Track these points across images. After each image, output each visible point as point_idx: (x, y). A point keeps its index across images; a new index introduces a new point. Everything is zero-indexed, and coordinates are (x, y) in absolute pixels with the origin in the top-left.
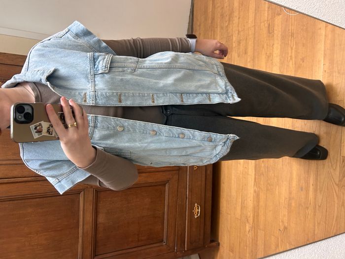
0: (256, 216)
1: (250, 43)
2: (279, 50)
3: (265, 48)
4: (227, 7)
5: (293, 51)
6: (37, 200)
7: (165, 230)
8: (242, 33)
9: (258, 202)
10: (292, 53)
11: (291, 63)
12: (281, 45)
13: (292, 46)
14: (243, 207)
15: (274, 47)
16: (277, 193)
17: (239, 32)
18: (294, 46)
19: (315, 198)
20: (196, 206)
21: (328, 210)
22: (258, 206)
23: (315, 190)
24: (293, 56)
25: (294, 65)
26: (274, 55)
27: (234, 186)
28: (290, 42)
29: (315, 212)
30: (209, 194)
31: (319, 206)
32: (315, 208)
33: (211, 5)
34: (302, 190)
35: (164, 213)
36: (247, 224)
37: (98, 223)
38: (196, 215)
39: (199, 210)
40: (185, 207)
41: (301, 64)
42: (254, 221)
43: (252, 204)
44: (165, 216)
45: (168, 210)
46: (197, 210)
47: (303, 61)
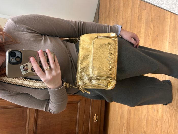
1: (129, 25)
2: (144, 30)
3: (137, 28)
4: (117, 5)
5: (152, 30)
7: (77, 129)
8: (124, 20)
9: (130, 115)
10: (151, 31)
11: (150, 37)
12: (145, 27)
13: (151, 28)
14: (122, 117)
16: (140, 111)
17: (123, 19)
18: (153, 28)
19: (162, 116)
21: (169, 124)
22: (130, 117)
23: (162, 112)
24: (152, 33)
25: (152, 39)
26: (141, 32)
28: (150, 25)
29: (162, 124)
30: (103, 109)
31: (164, 122)
33: (109, 4)
34: (155, 111)
35: (76, 119)
36: (123, 128)
37: (37, 124)
38: (95, 120)
39: (97, 118)
40: (89, 116)
41: (156, 38)
42: (127, 126)
43: (126, 116)
44: (77, 121)
45: (79, 117)
46: (96, 118)
47: (157, 37)
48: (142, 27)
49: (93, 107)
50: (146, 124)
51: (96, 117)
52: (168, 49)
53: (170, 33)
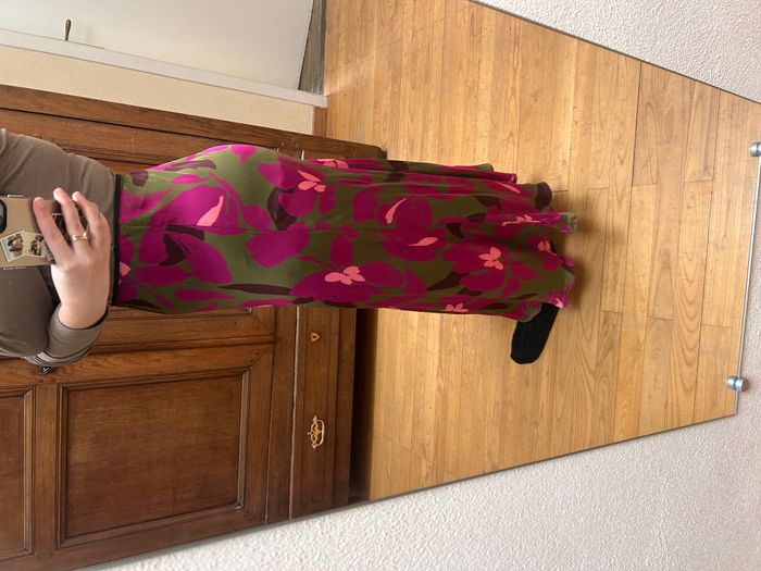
0: (441, 442)
1: (436, 57)
2: (490, 74)
3: (465, 69)
5: (518, 77)
7: (241, 477)
8: (420, 36)
9: (445, 411)
10: (514, 80)
11: (512, 104)
12: (494, 65)
13: (515, 65)
14: (416, 424)
15: (482, 69)
16: (480, 391)
17: (414, 31)
18: (520, 65)
19: (551, 403)
20: (315, 423)
21: (574, 428)
22: (445, 419)
23: (552, 385)
24: (517, 89)
25: (518, 110)
26: (482, 85)
27: (400, 377)
28: (511, 55)
29: (550, 433)
30: (347, 397)
31: (559, 420)
32: (550, 424)
34: (527, 385)
35: (237, 440)
36: (424, 461)
37: (71, 463)
38: (314, 442)
39: (323, 432)
40: (288, 425)
41: (532, 107)
42: (436, 454)
43: (432, 418)
44: (242, 447)
45: (247, 431)
46: (317, 432)
47: (536, 101)
48: (484, 64)
49: (303, 389)
50: (497, 437)
51: (320, 429)
52: (571, 149)
53: (577, 85)
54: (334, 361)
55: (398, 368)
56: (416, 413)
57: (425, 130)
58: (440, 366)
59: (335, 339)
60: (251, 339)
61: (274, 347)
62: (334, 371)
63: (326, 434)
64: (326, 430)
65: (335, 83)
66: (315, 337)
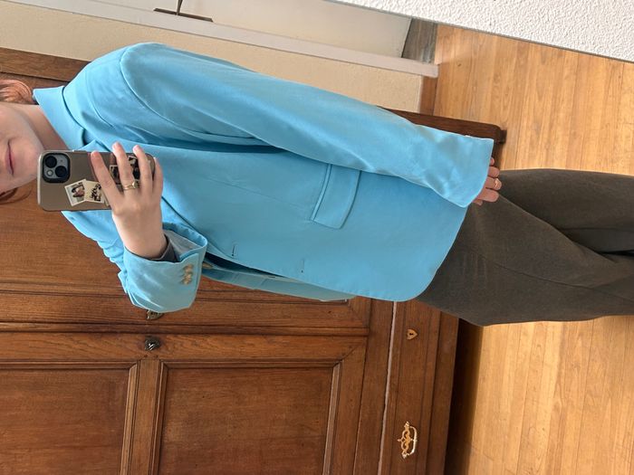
0: (554, 470)
6: (36, 373)
9: (562, 435)
14: (526, 445)
16: (607, 417)
20: (407, 429)
22: (561, 445)
27: (508, 388)
30: (444, 405)
35: (324, 437)
38: (405, 450)
39: (415, 441)
40: (378, 427)
44: (328, 445)
45: (335, 429)
46: (408, 440)
49: (396, 390)
51: (412, 436)
54: (431, 364)
55: (506, 378)
56: (525, 434)
57: (555, 110)
58: (558, 382)
59: (434, 338)
60: (344, 331)
61: (367, 342)
62: (430, 374)
63: (417, 443)
64: (418, 439)
65: (449, 51)
66: (412, 334)
